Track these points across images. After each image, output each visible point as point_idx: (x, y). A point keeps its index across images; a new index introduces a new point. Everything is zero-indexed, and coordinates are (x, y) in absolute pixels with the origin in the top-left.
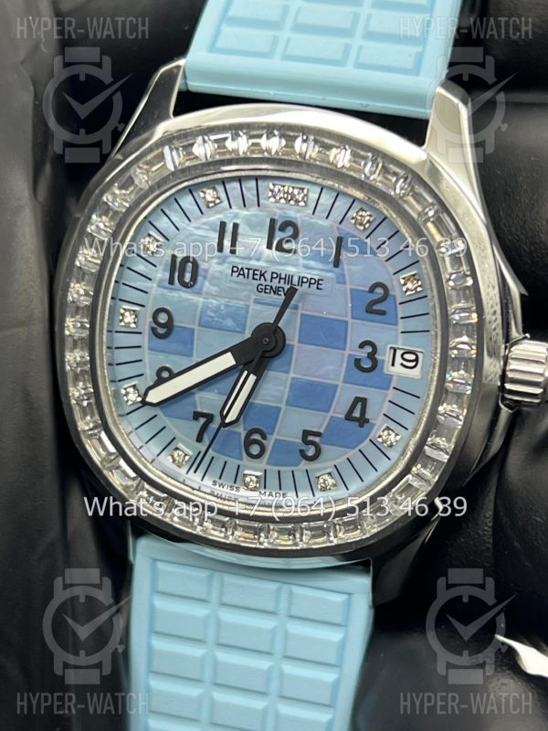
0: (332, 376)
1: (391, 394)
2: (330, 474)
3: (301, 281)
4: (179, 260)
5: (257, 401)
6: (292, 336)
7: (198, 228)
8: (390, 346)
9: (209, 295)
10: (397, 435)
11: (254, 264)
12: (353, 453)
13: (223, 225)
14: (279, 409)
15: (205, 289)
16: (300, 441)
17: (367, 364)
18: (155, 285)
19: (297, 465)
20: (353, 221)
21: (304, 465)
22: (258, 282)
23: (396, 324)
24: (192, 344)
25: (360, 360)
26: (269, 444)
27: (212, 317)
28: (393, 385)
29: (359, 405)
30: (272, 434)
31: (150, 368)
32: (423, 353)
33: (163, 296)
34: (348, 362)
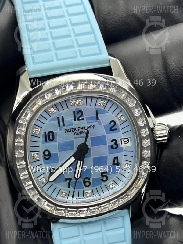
0: (105, 153)
1: (124, 153)
2: (112, 184)
3: (88, 128)
4: (47, 133)
6: (90, 146)
8: (119, 139)
9: (60, 141)
11: (71, 127)
12: (117, 175)
13: (58, 118)
15: (58, 140)
16: (100, 176)
17: (115, 146)
18: (41, 143)
19: (101, 184)
20: (99, 104)
21: (104, 183)
22: (74, 132)
23: (120, 132)
24: (58, 158)
25: (112, 146)
26: (91, 181)
27: (62, 148)
28: (124, 150)
29: (116, 160)
30: (91, 177)
32: (130, 138)
33: (44, 146)
34: (109, 148)
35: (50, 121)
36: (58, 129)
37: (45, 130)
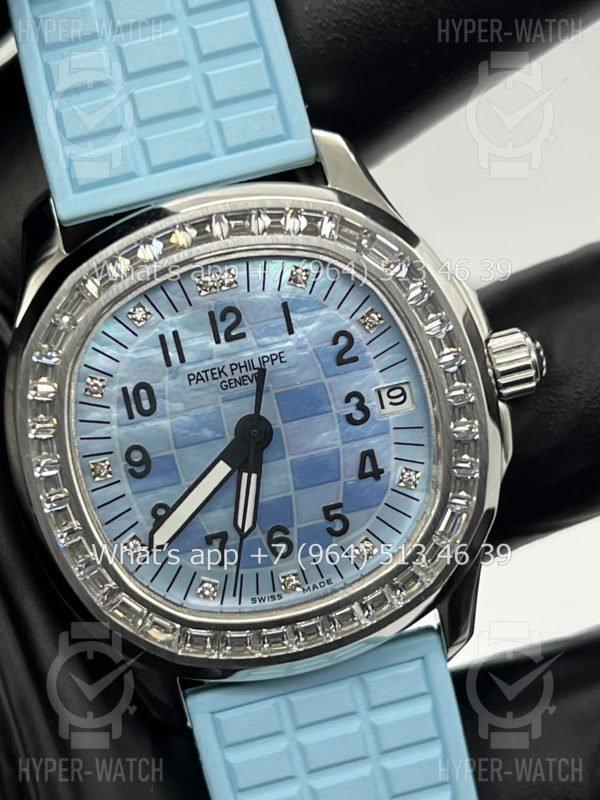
0: (329, 442)
1: (394, 436)
2: (367, 540)
3: (262, 360)
4: (130, 391)
5: (265, 499)
6: (276, 422)
8: (373, 389)
9: (175, 413)
10: (417, 472)
11: (207, 364)
12: (380, 510)
13: (162, 337)
14: (289, 498)
15: (168, 409)
16: (323, 520)
17: (358, 416)
18: (115, 427)
20: (292, 282)
21: (336, 542)
22: (220, 380)
23: (371, 366)
24: (176, 469)
25: (351, 414)
26: (294, 537)
27: (186, 435)
28: (392, 427)
29: (368, 461)
30: (292, 525)
31: (143, 513)
32: (407, 383)
33: (127, 433)
34: (339, 422)
35: (137, 352)
36: (164, 375)
37: (121, 380)
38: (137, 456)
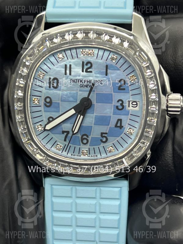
0: (109, 113)
1: (130, 117)
2: (112, 146)
5: (84, 125)
6: (94, 101)
7: (57, 68)
8: (127, 100)
9: (63, 90)
10: (133, 130)
11: (78, 78)
12: (119, 139)
13: (66, 65)
14: (91, 127)
15: (62, 88)
16: (100, 137)
17: (120, 107)
18: (44, 89)
19: (100, 145)
20: (111, 59)
21: (102, 145)
23: (129, 93)
24: (59, 107)
25: (118, 106)
26: (90, 139)
27: (65, 98)
28: (130, 113)
29: (119, 122)
30: (90, 135)
31: (45, 118)
32: (139, 101)
33: (47, 92)
34: (114, 108)
36: (63, 77)
37: (50, 75)
38: (48, 100)
